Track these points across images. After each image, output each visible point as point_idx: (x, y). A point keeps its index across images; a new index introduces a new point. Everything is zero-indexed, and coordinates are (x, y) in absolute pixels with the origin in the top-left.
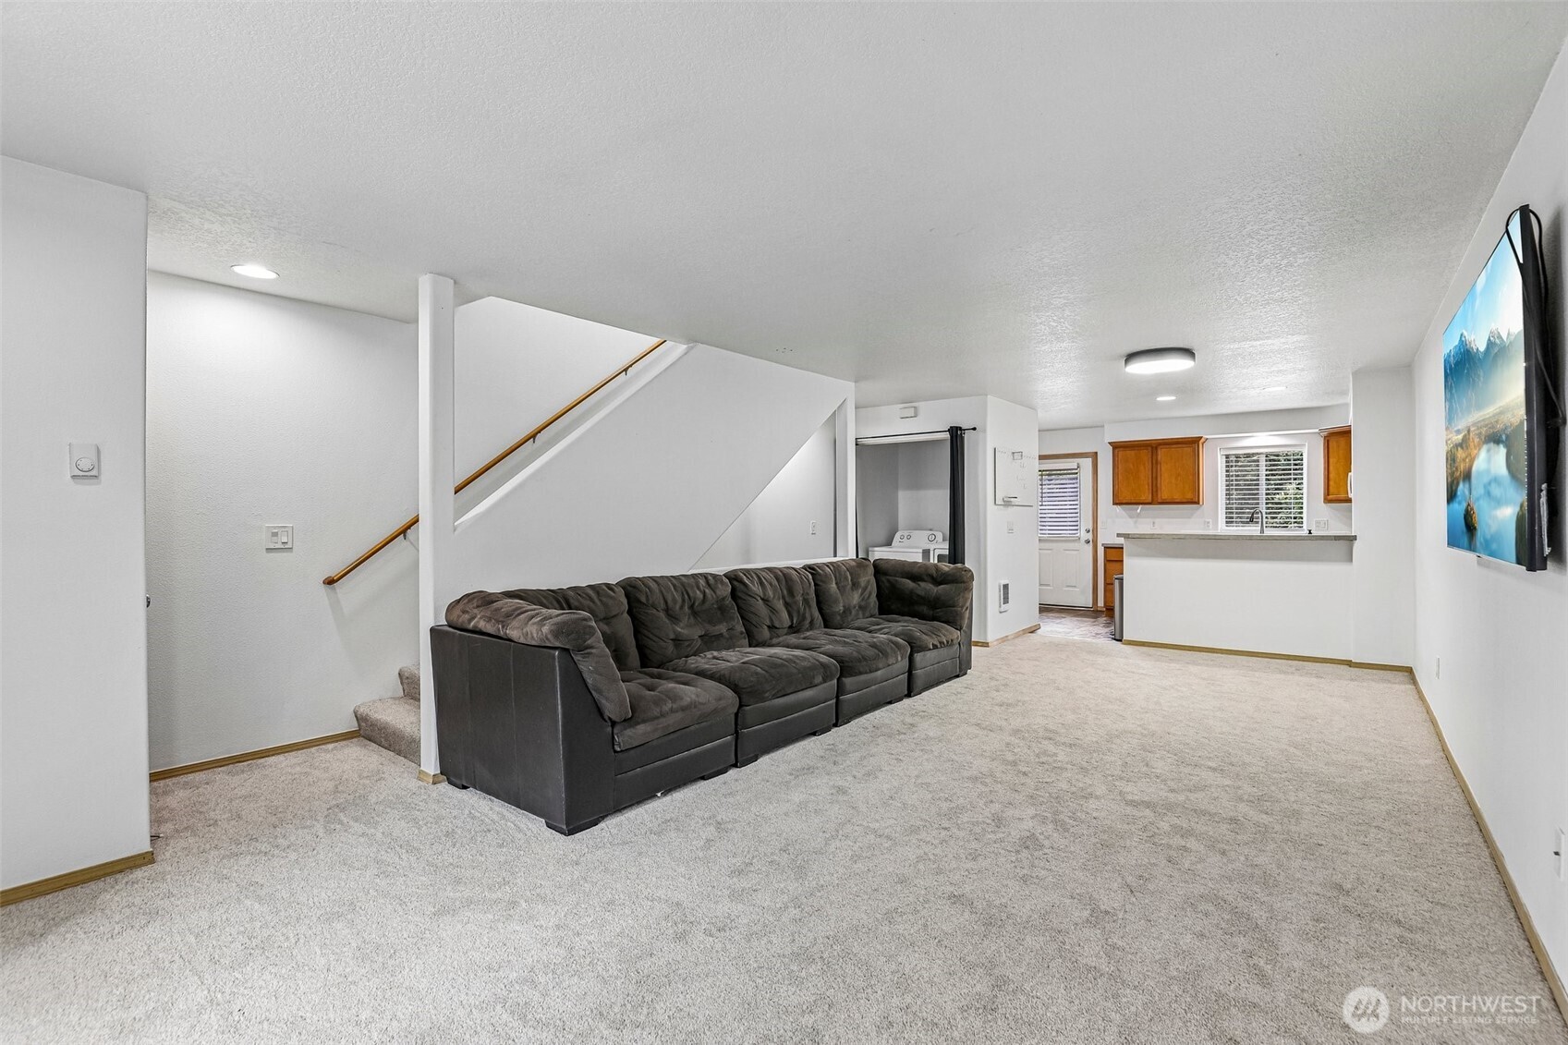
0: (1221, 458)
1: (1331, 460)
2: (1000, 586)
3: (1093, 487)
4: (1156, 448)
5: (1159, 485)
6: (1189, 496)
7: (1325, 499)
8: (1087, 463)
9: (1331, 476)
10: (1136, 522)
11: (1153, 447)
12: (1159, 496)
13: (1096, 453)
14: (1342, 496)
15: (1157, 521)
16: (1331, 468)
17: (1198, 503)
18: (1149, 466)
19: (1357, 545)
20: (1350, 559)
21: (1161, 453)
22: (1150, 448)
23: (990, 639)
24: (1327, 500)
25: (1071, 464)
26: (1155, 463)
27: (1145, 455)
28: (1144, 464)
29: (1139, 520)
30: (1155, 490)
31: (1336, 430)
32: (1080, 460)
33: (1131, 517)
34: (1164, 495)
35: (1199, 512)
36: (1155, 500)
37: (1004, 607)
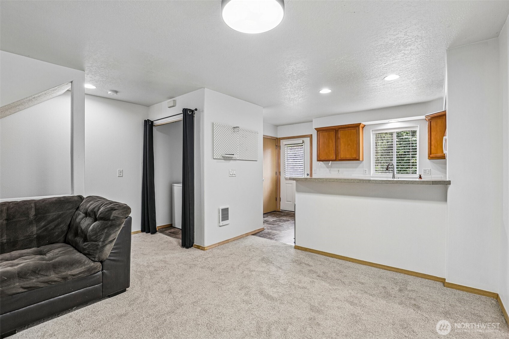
0: (373, 136)
1: (432, 133)
2: (219, 210)
3: (310, 152)
4: (338, 130)
5: (339, 150)
6: (354, 156)
7: (429, 157)
8: (307, 140)
9: (433, 143)
10: (330, 171)
11: (336, 130)
12: (339, 156)
13: (312, 135)
14: (439, 154)
15: (340, 169)
16: (432, 138)
17: (358, 160)
18: (334, 141)
19: (451, 188)
20: (445, 200)
21: (340, 134)
22: (335, 131)
23: (206, 244)
24: (430, 158)
25: (300, 141)
26: (337, 139)
27: (333, 134)
28: (332, 139)
29: (332, 169)
30: (337, 153)
31: (435, 115)
32: (304, 139)
33: (328, 168)
34: (342, 155)
35: (361, 165)
36: (337, 159)
37: (222, 223)
